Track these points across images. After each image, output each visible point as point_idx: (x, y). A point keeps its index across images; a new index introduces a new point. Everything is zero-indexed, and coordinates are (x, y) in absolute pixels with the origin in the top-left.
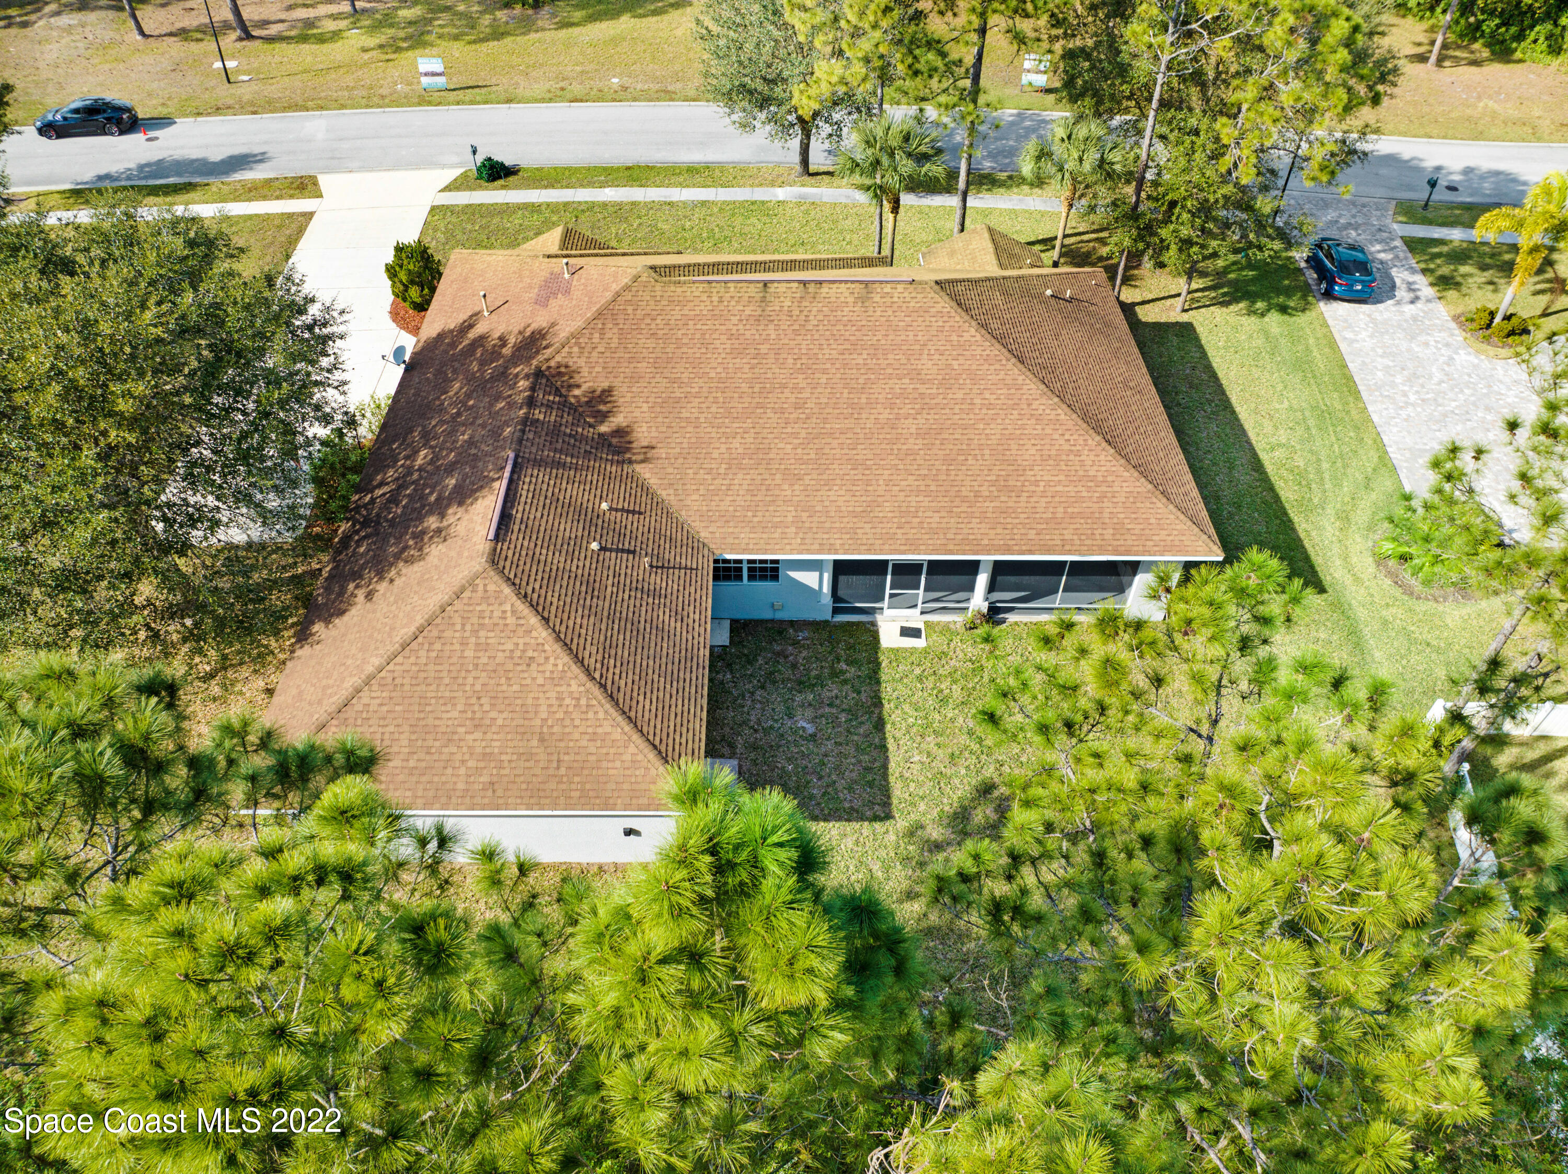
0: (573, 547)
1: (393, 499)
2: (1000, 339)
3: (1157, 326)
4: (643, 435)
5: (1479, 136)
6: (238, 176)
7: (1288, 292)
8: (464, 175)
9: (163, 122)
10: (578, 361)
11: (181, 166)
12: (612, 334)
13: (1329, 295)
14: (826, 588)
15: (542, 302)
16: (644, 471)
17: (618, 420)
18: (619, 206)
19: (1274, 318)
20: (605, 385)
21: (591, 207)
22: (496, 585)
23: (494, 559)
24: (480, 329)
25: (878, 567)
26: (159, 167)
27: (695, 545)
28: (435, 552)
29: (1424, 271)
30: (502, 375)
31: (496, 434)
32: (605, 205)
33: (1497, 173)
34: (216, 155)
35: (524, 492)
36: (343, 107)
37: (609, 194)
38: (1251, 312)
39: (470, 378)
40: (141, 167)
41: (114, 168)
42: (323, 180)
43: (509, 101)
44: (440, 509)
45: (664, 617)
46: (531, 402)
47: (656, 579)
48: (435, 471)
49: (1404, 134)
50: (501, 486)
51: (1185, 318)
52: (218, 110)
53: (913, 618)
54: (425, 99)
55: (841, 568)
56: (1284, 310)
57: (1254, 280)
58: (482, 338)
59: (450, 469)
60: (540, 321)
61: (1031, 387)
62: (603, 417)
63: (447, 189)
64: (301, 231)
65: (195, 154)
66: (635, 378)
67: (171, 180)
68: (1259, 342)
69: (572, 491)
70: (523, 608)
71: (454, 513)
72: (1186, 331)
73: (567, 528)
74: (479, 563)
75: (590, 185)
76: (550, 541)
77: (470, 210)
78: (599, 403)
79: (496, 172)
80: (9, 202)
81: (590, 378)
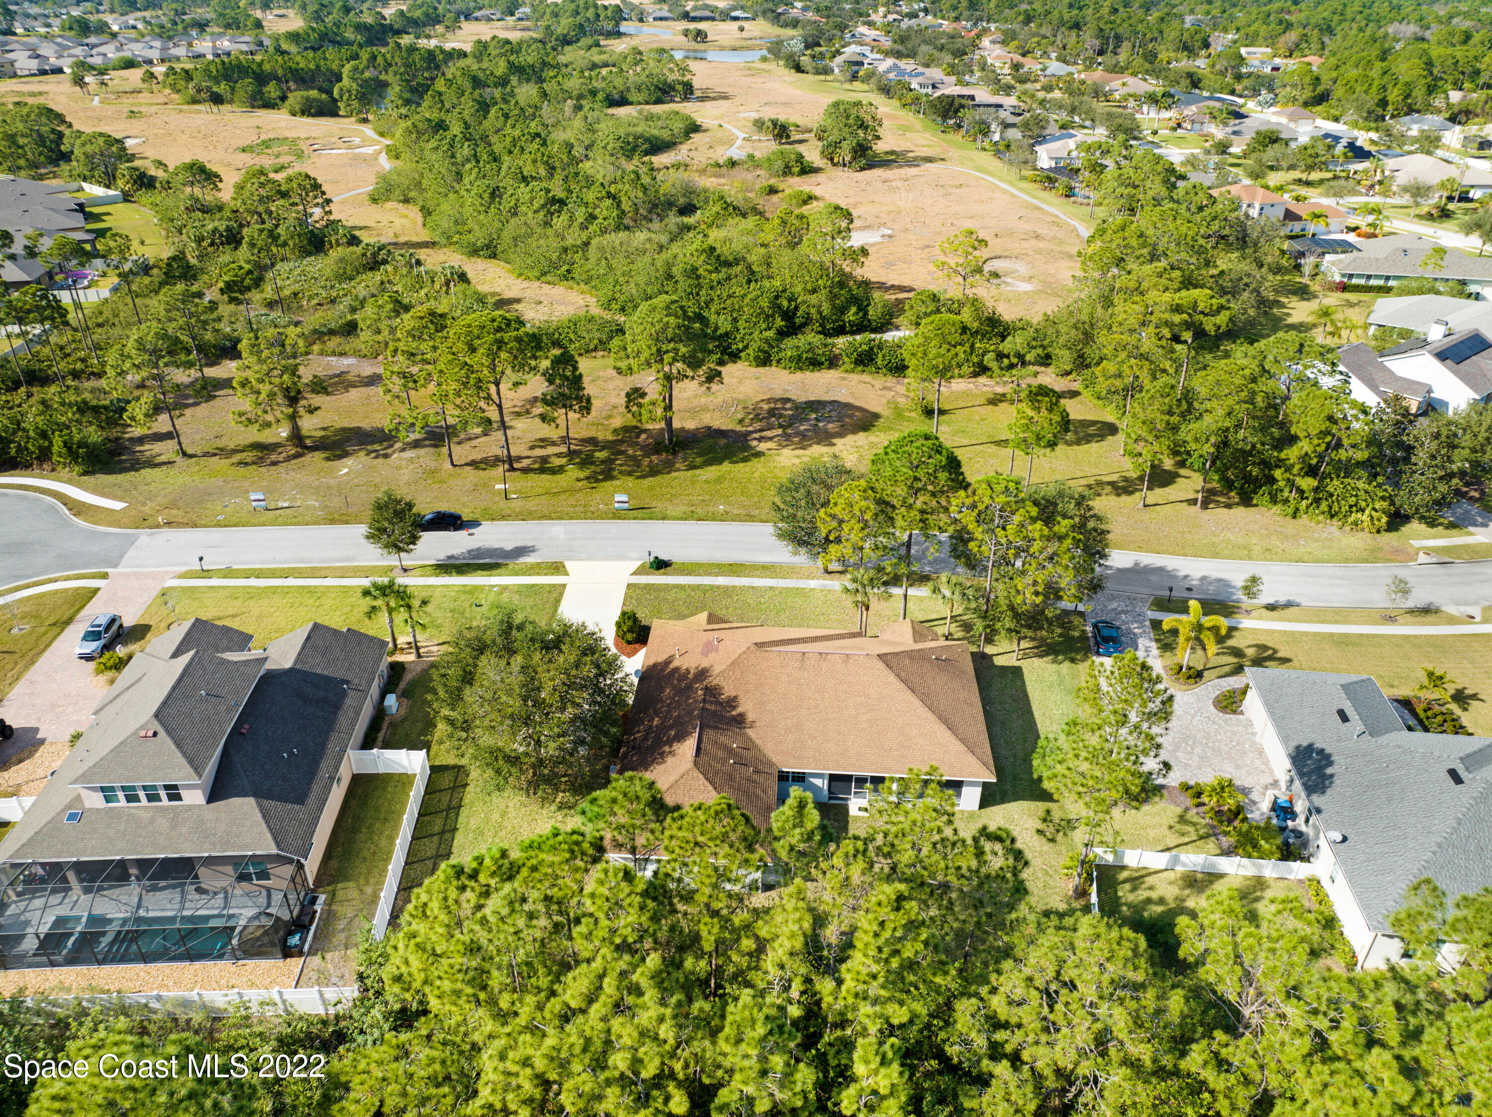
0: (724, 761)
1: (645, 738)
3: (1003, 668)
4: (750, 717)
5: (1215, 555)
6: (523, 560)
7: (1077, 651)
8: (643, 565)
9: (475, 524)
10: (723, 683)
11: (491, 552)
12: (738, 672)
13: (1098, 654)
14: (826, 787)
15: (705, 654)
16: (750, 732)
17: (740, 710)
18: (726, 588)
19: (1067, 665)
20: (734, 694)
21: (712, 587)
22: (696, 774)
23: (696, 764)
24: (675, 664)
25: (847, 778)
26: (478, 553)
27: (770, 764)
28: (670, 760)
29: (1157, 641)
30: (690, 687)
31: (690, 713)
32: (719, 587)
34: (509, 546)
35: (705, 739)
36: (571, 518)
37: (721, 581)
38: (1055, 661)
39: (674, 687)
40: (469, 552)
41: (456, 551)
42: (568, 564)
43: (663, 519)
44: (670, 743)
45: (759, 791)
46: (704, 701)
47: (755, 777)
48: (663, 728)
49: (1171, 553)
50: (696, 735)
51: (1018, 664)
52: (503, 518)
53: (864, 803)
54: (617, 515)
55: (833, 778)
56: (1073, 660)
57: (1060, 643)
58: (677, 669)
59: (671, 727)
60: (705, 663)
61: (917, 703)
62: (734, 708)
63: (634, 574)
64: (561, 595)
65: (496, 545)
66: (747, 692)
67: (487, 561)
68: (1054, 678)
69: (722, 739)
70: (707, 783)
71: (676, 746)
72: (1017, 671)
73: (720, 754)
74: (690, 765)
75: (710, 574)
76: (715, 758)
77: (648, 587)
78: (732, 702)
79: (660, 565)
80: (405, 570)
81: (728, 691)
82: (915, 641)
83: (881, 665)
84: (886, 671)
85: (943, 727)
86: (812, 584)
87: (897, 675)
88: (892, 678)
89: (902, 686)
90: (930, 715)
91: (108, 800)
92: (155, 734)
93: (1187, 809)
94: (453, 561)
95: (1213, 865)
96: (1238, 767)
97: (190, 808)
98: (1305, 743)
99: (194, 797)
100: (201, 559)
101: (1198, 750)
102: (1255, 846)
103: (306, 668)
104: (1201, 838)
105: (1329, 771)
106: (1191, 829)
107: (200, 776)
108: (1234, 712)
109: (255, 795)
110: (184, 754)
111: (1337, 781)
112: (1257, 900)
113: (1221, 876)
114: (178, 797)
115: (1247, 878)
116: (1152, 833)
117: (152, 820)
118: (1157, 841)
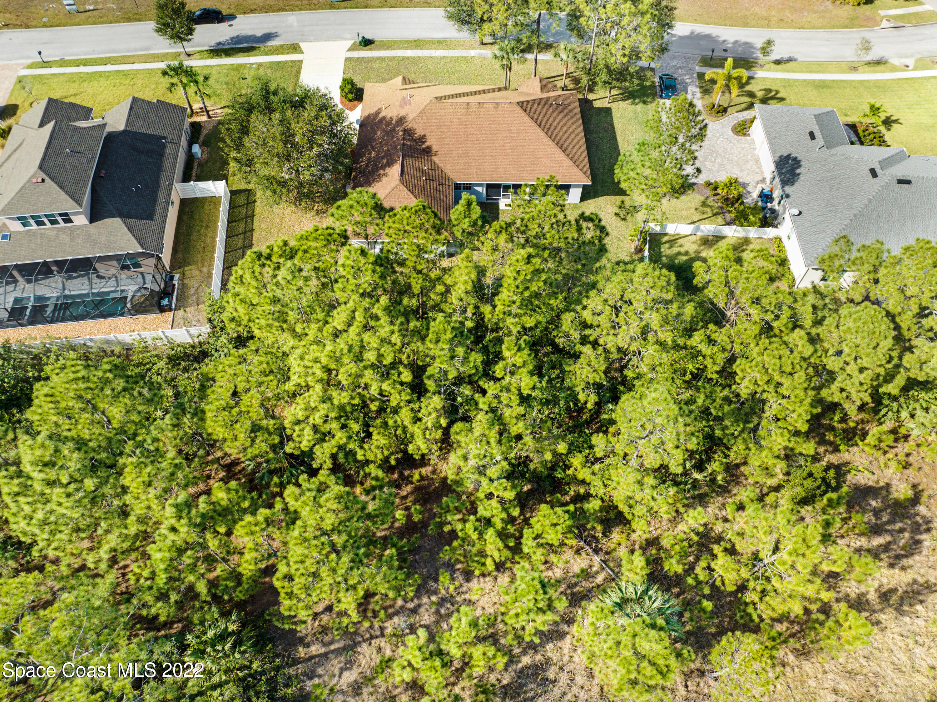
0: (419, 178)
1: (367, 166)
2: (534, 120)
3: (600, 109)
4: (434, 148)
5: (745, 25)
6: (270, 43)
7: (648, 96)
8: (355, 43)
9: (231, 17)
10: (415, 126)
11: (247, 39)
12: (425, 118)
13: (661, 97)
14: (485, 192)
15: (402, 106)
16: (435, 158)
17: (427, 144)
18: (413, 58)
19: (641, 105)
20: (424, 133)
21: (404, 58)
22: (402, 187)
23: (401, 181)
24: (382, 114)
25: (498, 186)
26: (238, 39)
27: (449, 179)
28: (384, 179)
29: (701, 87)
30: (393, 130)
31: (395, 148)
32: (408, 58)
33: (746, 43)
34: (259, 34)
35: (406, 164)
36: (300, 10)
37: (409, 53)
38: (633, 103)
39: (383, 131)
40: (232, 39)
41: (222, 39)
42: (301, 45)
43: (366, 7)
44: (383, 168)
45: (442, 197)
46: (404, 139)
47: (440, 188)
48: (378, 158)
49: (716, 24)
50: (400, 162)
51: (609, 106)
52: (252, 11)
53: (508, 201)
54: (332, 6)
55: (489, 186)
56: (645, 102)
57: (637, 91)
58: (384, 118)
59: (383, 158)
60: (402, 113)
61: (542, 135)
62: (424, 143)
63: (349, 50)
64: (300, 68)
65: (250, 33)
66: (432, 131)
67: (245, 45)
68: (632, 115)
69: (417, 164)
70: (409, 193)
71: (387, 170)
72: (608, 111)
73: (417, 174)
74: (398, 182)
75: (402, 48)
76: (413, 177)
77: (360, 60)
78: (422, 139)
79: (367, 43)
80: (189, 55)
81: (419, 132)
82: (542, 92)
83: (519, 110)
84: (523, 114)
85: (559, 150)
86: (473, 53)
87: (530, 116)
88: (527, 118)
89: (533, 124)
90: (551, 143)
91: (25, 225)
92: (43, 181)
93: (707, 198)
94: (221, 47)
95: (720, 231)
96: (742, 171)
97: (79, 227)
98: (786, 154)
99: (81, 220)
100: (40, 53)
101: (719, 160)
102: (746, 219)
103: (135, 129)
104: (715, 215)
105: (798, 171)
106: (708, 210)
107: (81, 206)
108: (744, 135)
109: (120, 216)
110: (66, 192)
111: (802, 178)
112: (743, 251)
113: (723, 237)
114: (69, 221)
115: (739, 238)
116: (685, 213)
117: (57, 236)
118: (687, 217)
